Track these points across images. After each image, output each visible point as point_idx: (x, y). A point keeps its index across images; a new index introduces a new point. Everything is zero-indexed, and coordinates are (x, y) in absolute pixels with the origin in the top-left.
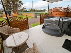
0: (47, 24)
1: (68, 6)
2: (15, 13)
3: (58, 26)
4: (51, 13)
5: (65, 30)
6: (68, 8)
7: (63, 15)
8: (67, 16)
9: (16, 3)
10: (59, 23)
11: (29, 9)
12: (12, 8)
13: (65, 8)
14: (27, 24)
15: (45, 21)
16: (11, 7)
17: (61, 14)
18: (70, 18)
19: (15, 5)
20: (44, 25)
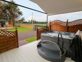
0: (44, 41)
1: (68, 20)
2: (10, 23)
3: (58, 44)
4: (51, 26)
5: (67, 51)
6: (67, 22)
7: (63, 29)
8: (67, 31)
9: (14, 13)
10: (58, 41)
11: (29, 21)
12: (8, 18)
13: (65, 22)
14: (15, 40)
15: (42, 36)
16: (7, 16)
17: (61, 28)
18: (71, 34)
19: (12, 15)
20: (40, 42)
